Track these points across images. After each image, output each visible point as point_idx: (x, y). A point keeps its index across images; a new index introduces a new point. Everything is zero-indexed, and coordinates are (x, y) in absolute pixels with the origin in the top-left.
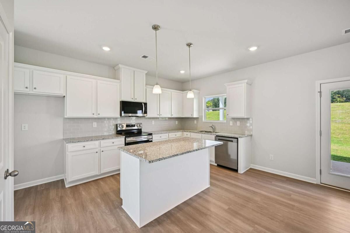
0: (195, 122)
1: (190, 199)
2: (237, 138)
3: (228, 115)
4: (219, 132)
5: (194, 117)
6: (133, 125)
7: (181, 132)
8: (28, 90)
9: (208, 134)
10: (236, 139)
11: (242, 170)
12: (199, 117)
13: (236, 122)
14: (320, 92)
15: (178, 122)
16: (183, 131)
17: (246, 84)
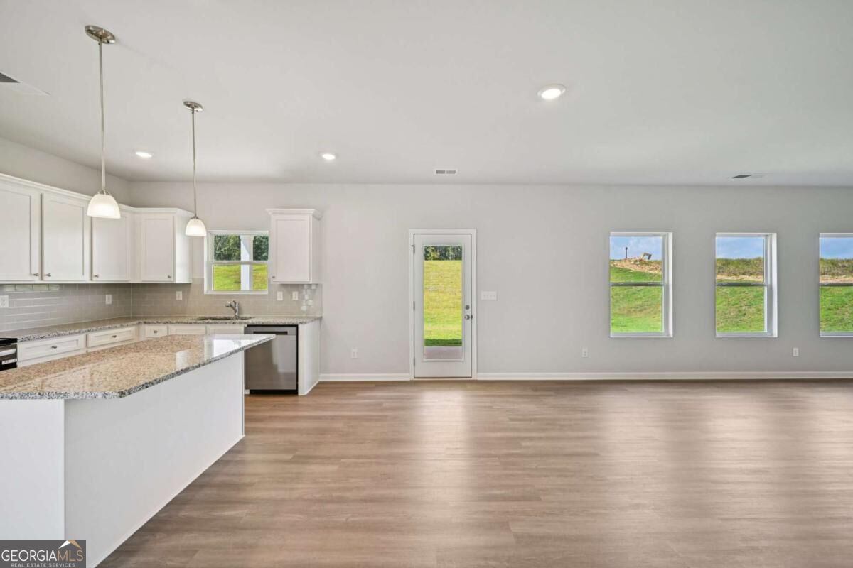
0: (179, 295)
1: (203, 475)
2: (297, 326)
3: (274, 277)
4: (251, 318)
5: (178, 281)
7: (133, 325)
9: (226, 323)
10: (294, 328)
11: (304, 388)
12: (191, 282)
13: (291, 293)
14: (414, 246)
15: (113, 298)
16: (139, 323)
17: (311, 217)
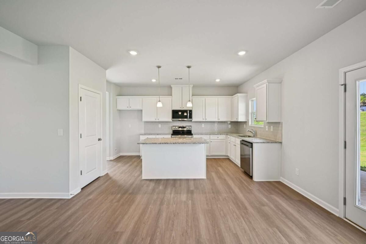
2: (252, 143)
6: (184, 127)
7: (225, 135)
8: (128, 108)
13: (271, 127)
15: (231, 126)
